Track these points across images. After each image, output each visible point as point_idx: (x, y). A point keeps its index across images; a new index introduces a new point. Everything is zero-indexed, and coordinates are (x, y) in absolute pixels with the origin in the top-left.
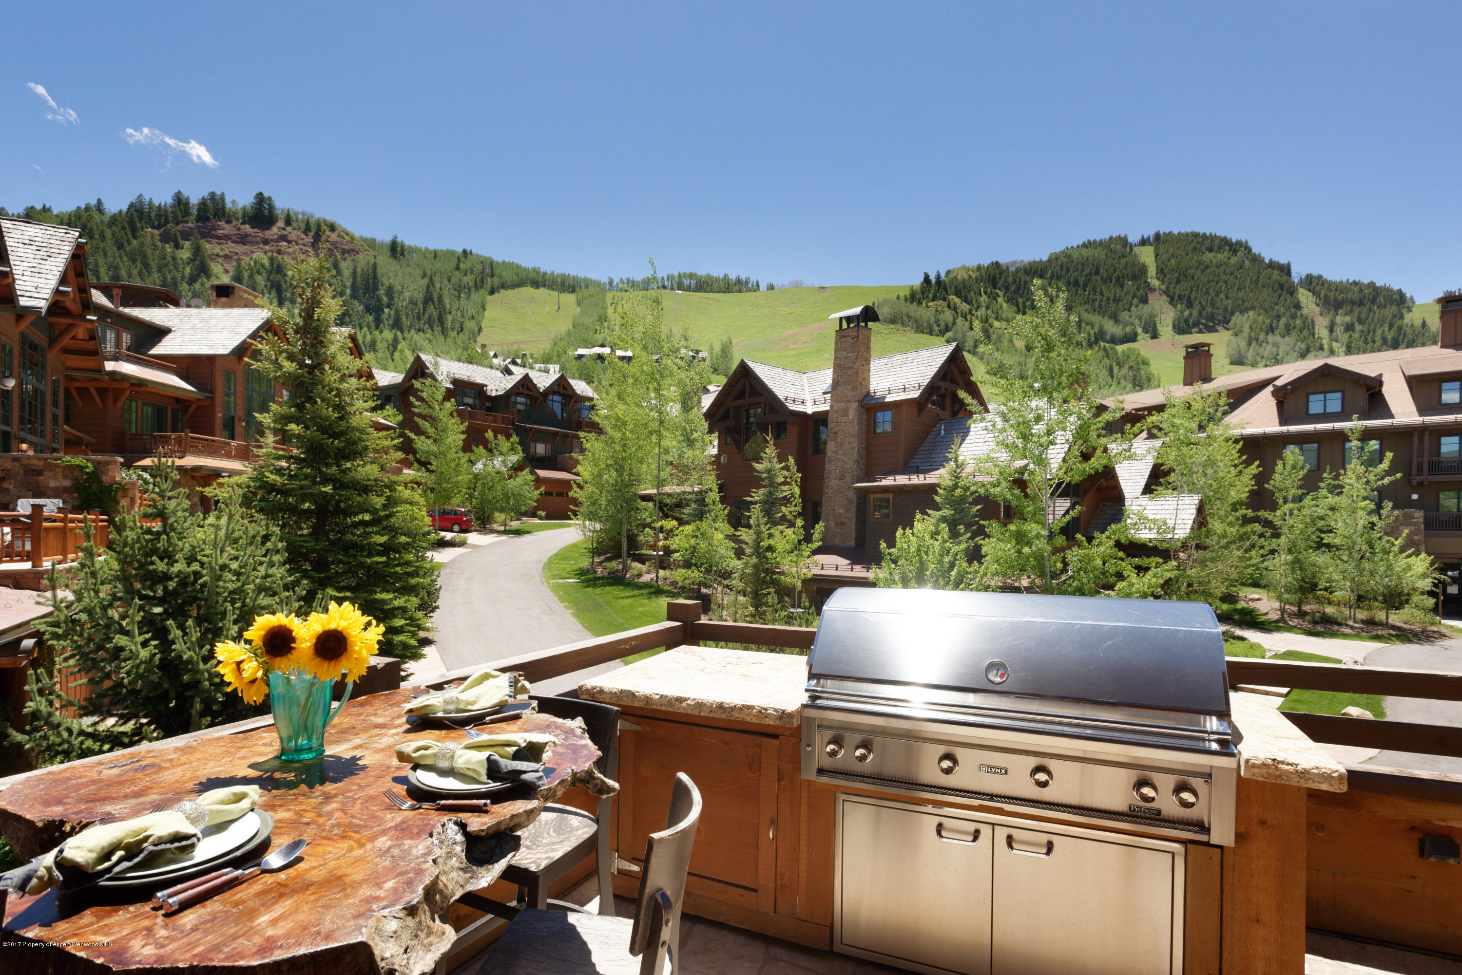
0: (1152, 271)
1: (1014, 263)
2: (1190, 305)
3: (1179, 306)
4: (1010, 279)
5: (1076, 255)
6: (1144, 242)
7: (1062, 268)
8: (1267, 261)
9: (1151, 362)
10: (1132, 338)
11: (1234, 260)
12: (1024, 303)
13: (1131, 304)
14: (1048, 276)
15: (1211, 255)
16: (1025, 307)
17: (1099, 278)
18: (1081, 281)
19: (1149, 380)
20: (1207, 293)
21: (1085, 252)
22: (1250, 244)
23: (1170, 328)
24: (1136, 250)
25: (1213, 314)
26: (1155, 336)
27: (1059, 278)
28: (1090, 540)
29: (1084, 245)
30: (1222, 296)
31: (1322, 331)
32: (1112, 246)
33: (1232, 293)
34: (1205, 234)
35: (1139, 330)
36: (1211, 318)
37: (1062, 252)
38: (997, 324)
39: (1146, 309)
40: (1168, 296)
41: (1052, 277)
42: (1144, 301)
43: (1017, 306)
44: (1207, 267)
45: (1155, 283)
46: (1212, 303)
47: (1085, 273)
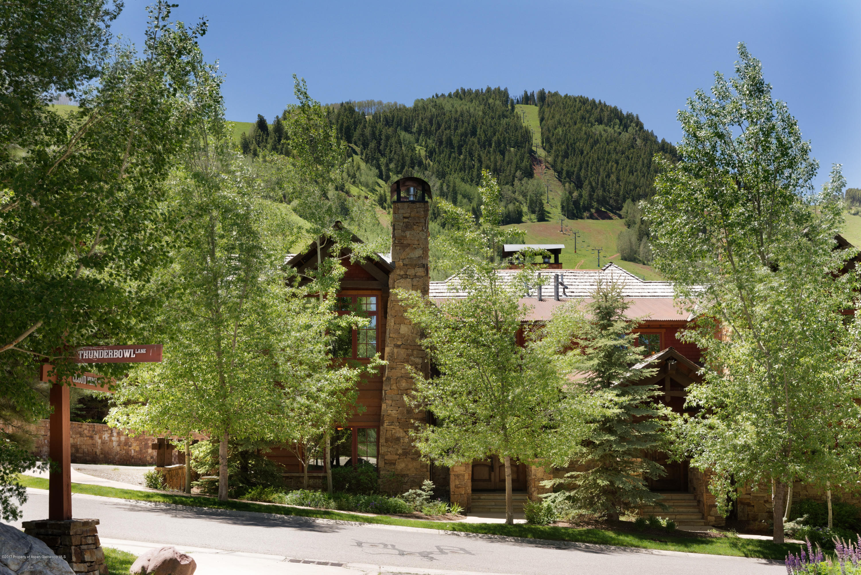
0: (537, 139)
1: (370, 104)
2: (579, 185)
3: (567, 185)
4: (368, 131)
5: (448, 107)
6: (527, 99)
7: (431, 122)
8: (660, 140)
11: (625, 136)
12: (387, 165)
13: (514, 177)
14: (414, 130)
15: (601, 127)
17: (476, 140)
18: (455, 141)
20: (598, 172)
21: (461, 106)
22: (641, 120)
24: (519, 109)
25: (604, 198)
26: (542, 217)
27: (428, 134)
29: (457, 94)
30: (613, 177)
32: (491, 101)
33: (624, 175)
34: (594, 101)
36: (603, 201)
37: (431, 100)
39: (530, 185)
40: (555, 171)
41: (419, 132)
42: (529, 174)
43: (378, 167)
44: (596, 142)
45: (541, 153)
46: (603, 186)
47: (460, 131)
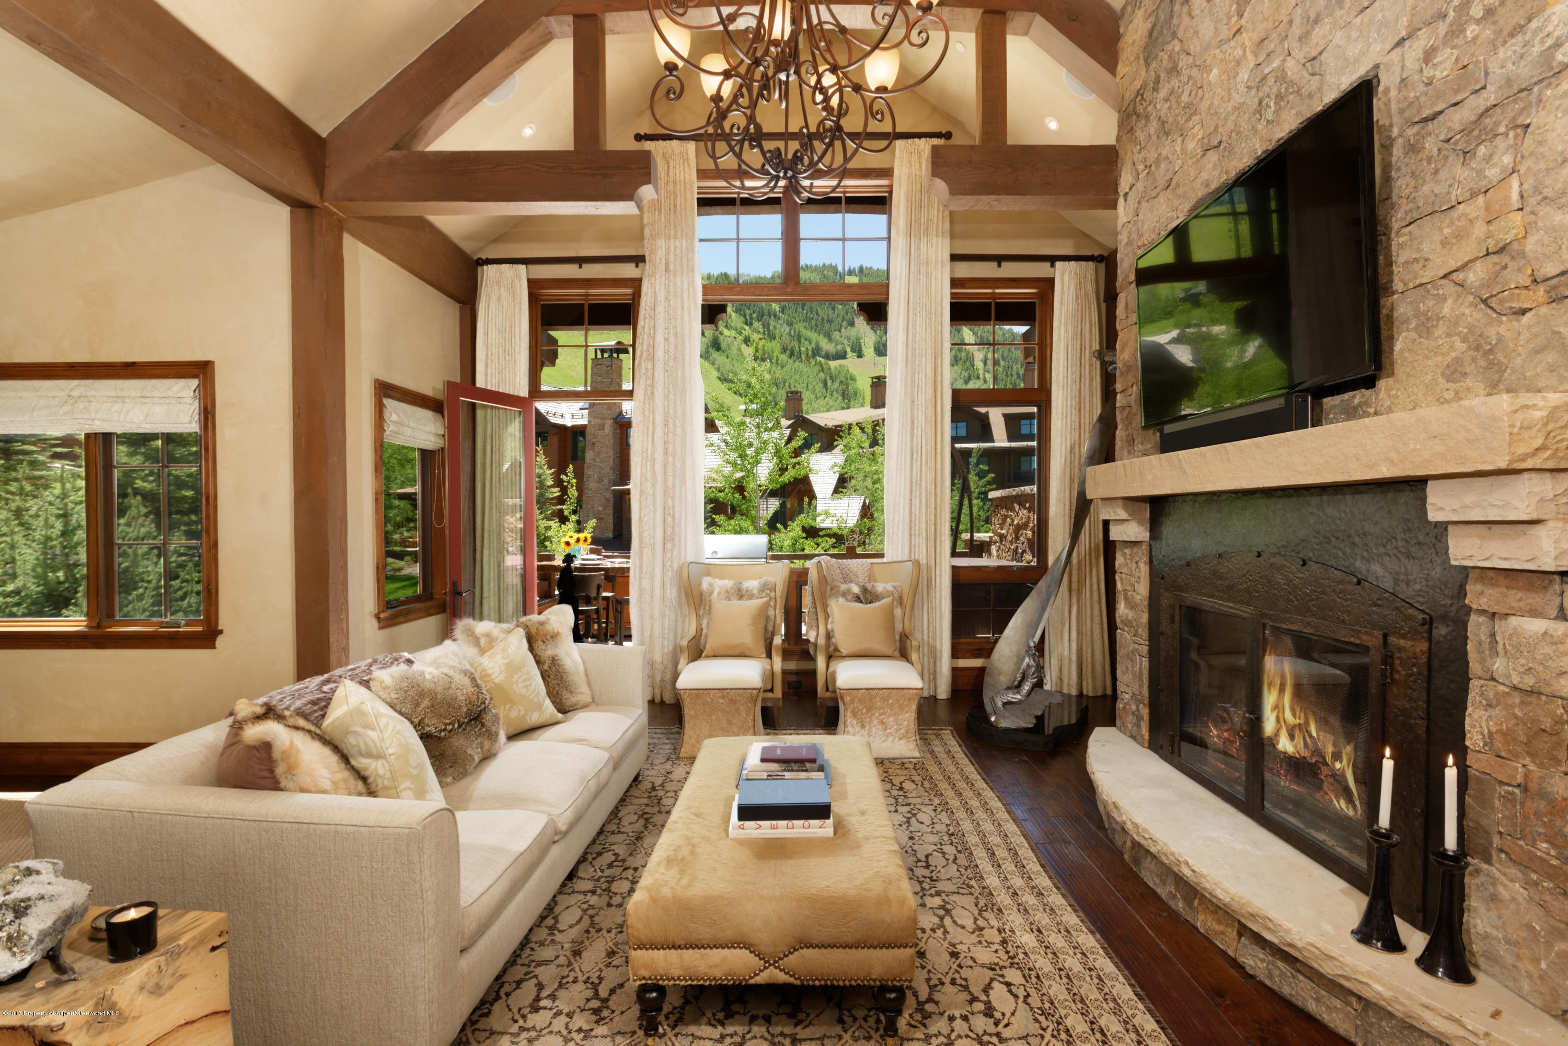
9: (858, 378)
10: (842, 356)
16: (751, 318)
19: (856, 394)
23: (872, 349)
28: (786, 527)
31: (979, 364)
35: (848, 349)
38: (726, 332)
